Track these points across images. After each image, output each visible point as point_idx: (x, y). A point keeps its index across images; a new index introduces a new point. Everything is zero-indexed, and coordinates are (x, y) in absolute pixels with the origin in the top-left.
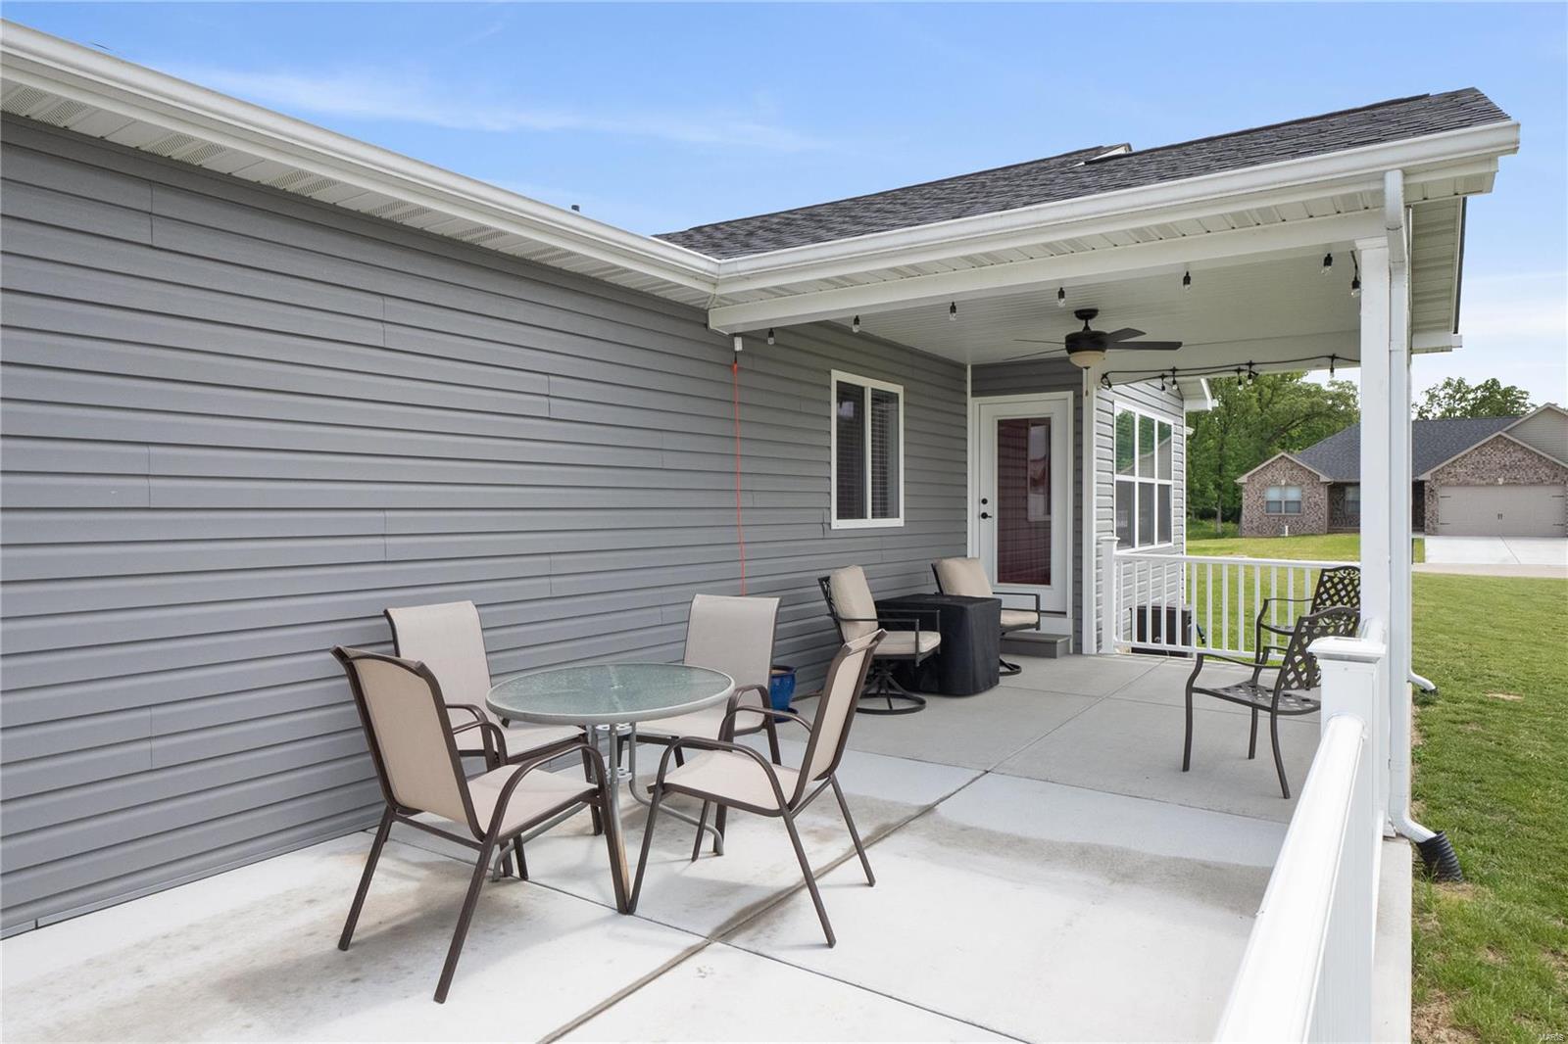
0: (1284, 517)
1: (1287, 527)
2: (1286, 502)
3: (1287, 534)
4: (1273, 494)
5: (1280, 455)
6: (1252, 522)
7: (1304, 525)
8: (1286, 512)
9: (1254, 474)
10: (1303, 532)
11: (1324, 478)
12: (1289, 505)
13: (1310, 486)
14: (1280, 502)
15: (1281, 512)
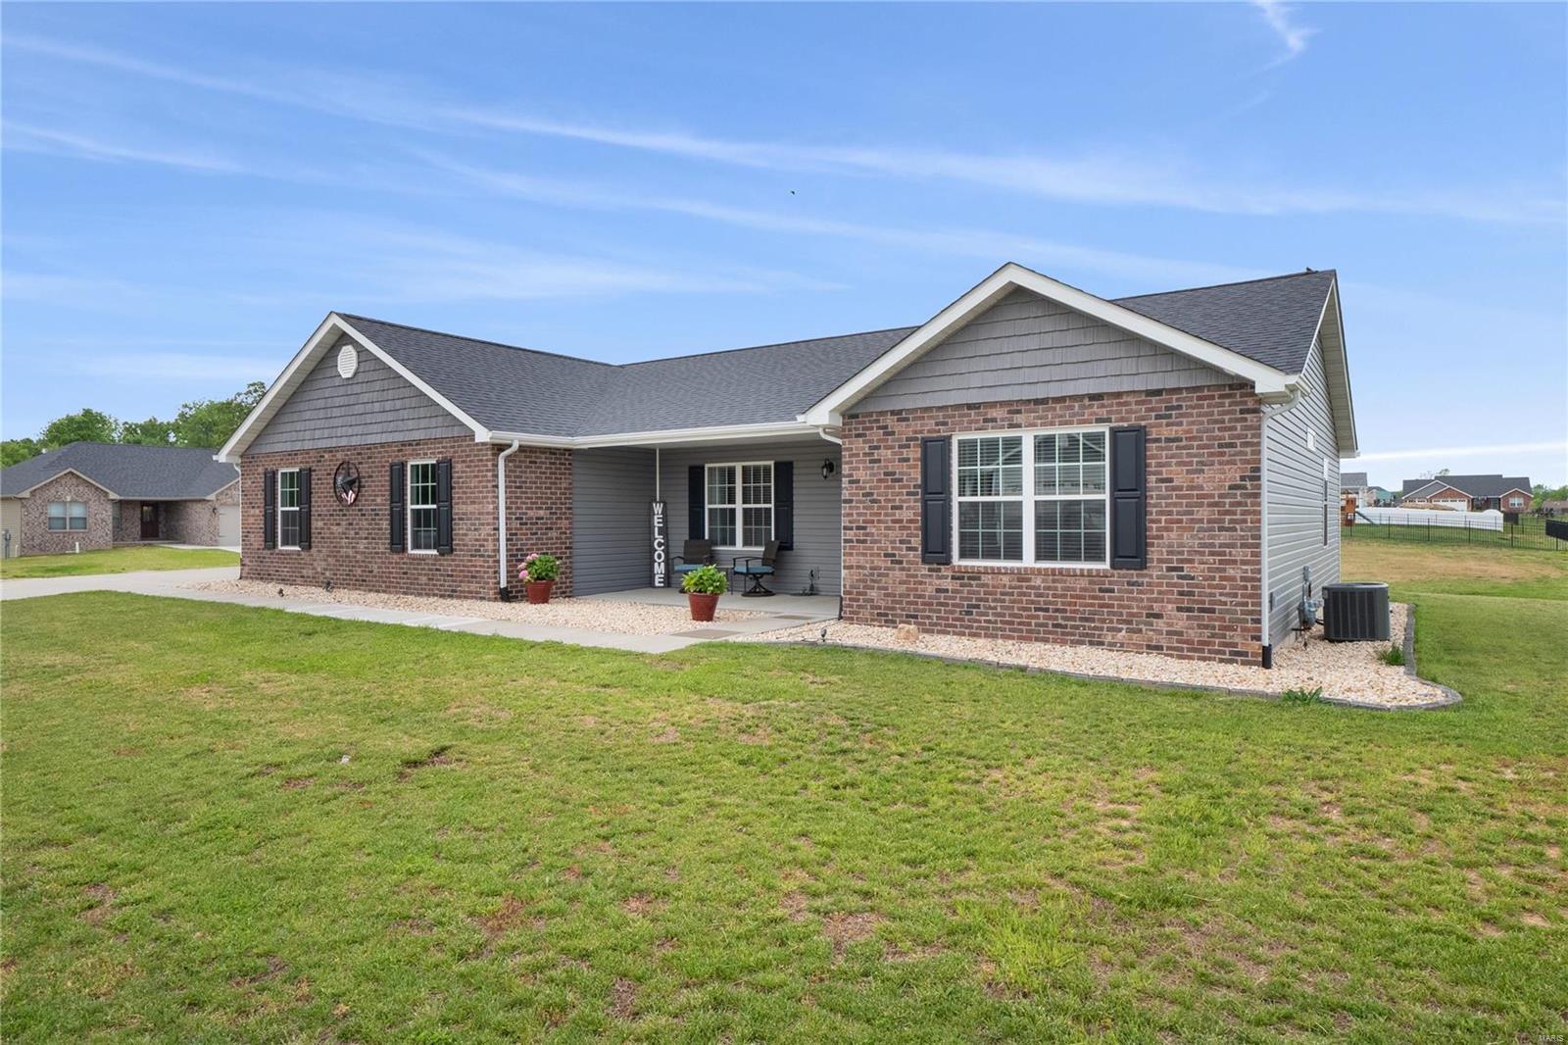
0: (70, 533)
1: (77, 544)
2: (71, 519)
3: (77, 551)
4: (55, 511)
5: (68, 471)
6: (33, 539)
7: (91, 541)
8: (71, 528)
9: (35, 490)
10: (90, 548)
11: (113, 496)
12: (73, 521)
13: (97, 503)
14: (65, 518)
15: (65, 528)
